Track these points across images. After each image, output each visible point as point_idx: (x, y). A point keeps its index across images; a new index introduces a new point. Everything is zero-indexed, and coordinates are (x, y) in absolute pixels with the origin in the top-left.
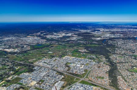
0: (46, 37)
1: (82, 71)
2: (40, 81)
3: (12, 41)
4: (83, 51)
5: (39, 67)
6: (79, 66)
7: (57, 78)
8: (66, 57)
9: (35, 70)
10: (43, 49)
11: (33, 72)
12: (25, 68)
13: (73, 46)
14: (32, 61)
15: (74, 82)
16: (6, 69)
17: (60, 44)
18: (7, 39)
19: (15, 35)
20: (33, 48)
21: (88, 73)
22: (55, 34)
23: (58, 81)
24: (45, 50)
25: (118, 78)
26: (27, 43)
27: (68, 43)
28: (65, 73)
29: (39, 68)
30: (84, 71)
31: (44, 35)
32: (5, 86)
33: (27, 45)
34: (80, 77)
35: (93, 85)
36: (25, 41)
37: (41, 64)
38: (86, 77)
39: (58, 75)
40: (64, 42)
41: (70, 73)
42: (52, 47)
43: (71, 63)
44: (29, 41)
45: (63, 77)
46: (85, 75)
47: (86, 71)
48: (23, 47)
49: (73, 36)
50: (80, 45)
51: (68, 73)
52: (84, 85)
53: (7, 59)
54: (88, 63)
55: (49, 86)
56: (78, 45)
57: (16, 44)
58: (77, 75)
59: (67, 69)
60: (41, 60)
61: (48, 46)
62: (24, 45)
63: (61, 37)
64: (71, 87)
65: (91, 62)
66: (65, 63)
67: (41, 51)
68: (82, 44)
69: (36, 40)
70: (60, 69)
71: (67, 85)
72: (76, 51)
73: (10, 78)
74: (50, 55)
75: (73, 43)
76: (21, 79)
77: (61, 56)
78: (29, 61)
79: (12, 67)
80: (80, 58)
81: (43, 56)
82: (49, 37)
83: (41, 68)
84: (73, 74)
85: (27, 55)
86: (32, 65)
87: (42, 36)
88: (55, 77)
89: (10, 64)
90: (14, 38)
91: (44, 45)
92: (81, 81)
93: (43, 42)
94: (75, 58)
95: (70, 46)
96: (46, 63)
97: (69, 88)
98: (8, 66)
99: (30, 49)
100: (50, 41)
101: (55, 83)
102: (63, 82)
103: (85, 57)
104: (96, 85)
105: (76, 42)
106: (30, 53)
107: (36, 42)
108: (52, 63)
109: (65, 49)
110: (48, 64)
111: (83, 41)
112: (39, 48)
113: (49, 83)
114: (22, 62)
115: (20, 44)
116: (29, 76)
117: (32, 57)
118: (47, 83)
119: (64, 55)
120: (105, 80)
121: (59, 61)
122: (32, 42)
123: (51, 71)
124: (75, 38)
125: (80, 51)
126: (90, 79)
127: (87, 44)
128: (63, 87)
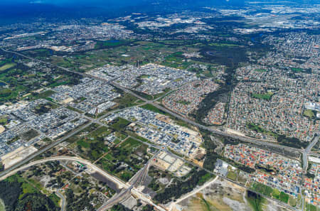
0: (137, 25)
1: (159, 90)
2: (78, 99)
3: (71, 31)
4: (192, 55)
6: (160, 81)
7: (109, 97)
8: (148, 64)
9: (82, 82)
10: (116, 48)
11: (77, 84)
12: (68, 78)
13: (179, 45)
14: (85, 68)
15: (131, 105)
16: (39, 77)
17: (155, 41)
18: (65, 27)
19: (82, 21)
20: (101, 45)
21: (167, 94)
22: (160, 19)
23: (107, 101)
24: (117, 51)
25: (216, 105)
26: (94, 37)
27: (173, 39)
28: (128, 91)
29: (90, 79)
30: (163, 90)
31: (137, 21)
32: (28, 100)
33: (93, 39)
34: (148, 99)
35: (161, 111)
36: (94, 32)
37: (96, 74)
38: (158, 100)
39: (113, 93)
40: (166, 36)
41: (135, 92)
42: (136, 45)
43: (149, 76)
44: (100, 33)
45: (119, 95)
46: (159, 97)
47: (166, 90)
48: (84, 44)
49: (193, 25)
50: (195, 43)
51: (132, 91)
52: (144, 110)
53: (48, 63)
54: (181, 78)
55: (89, 106)
56: (189, 44)
57: (75, 39)
58: (145, 95)
60: (100, 68)
61: (128, 43)
62: (88, 40)
63: (168, 25)
64: (122, 111)
65: (190, 75)
66: (139, 74)
67: (110, 53)
68: (200, 42)
69: (114, 30)
70: (123, 85)
71: (116, 108)
72: (177, 56)
73: (38, 91)
74: (123, 59)
75: (183, 39)
76: (54, 93)
77: (141, 63)
78: (81, 68)
79: (49, 76)
80: (174, 69)
82: (142, 25)
83: (93, 80)
84: (139, 93)
85: (82, 58)
86: (82, 74)
87: (131, 22)
88: (106, 95)
89: (48, 70)
90: (76, 27)
91: (123, 41)
92: (145, 103)
93: (125, 34)
94: (164, 67)
96: (105, 73)
97: (117, 112)
98: (44, 73)
99: (93, 48)
100: (140, 33)
101: (101, 103)
102: (113, 103)
103: (186, 65)
104: (164, 113)
105: (192, 37)
106: (89, 55)
107: (112, 35)
108: (118, 73)
109: (157, 50)
110: (108, 75)
111: (208, 34)
112: (108, 47)
113: (92, 102)
114: (67, 70)
115: (80, 38)
116: (67, 90)
117: (89, 62)
118: (88, 102)
119: (147, 61)
120: (189, 106)
121: (130, 70)
122: (105, 35)
123: (106, 85)
124: (194, 29)
125: (186, 55)
126: (163, 103)
127: (211, 41)
128: (109, 110)
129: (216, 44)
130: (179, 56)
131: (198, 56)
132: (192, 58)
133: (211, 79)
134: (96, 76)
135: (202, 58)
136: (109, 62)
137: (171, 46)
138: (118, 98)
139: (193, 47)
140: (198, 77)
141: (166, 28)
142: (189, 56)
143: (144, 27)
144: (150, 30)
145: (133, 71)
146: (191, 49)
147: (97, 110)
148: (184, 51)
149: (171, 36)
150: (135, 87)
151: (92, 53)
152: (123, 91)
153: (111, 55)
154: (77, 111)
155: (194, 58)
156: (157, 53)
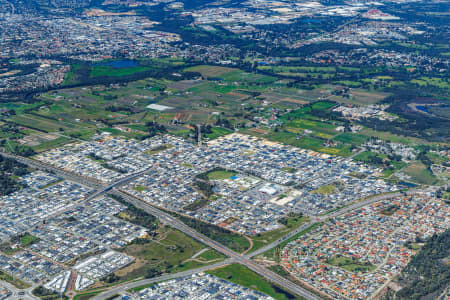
0: (192, 19)
2: (15, 239)
4: (366, 112)
5: (52, 173)
6: (271, 191)
7: (109, 236)
8: (229, 137)
9: (26, 186)
10: (130, 85)
11: (8, 194)
13: (321, 81)
14: (33, 143)
15: (181, 266)
17: (246, 67)
20: (86, 74)
21: (293, 233)
23: (104, 251)
24: (134, 94)
26: (64, 50)
27: (302, 63)
28: (167, 220)
29: (52, 178)
30: (283, 221)
33: (59, 57)
34: (234, 249)
37: (71, 162)
38: (266, 253)
39: (120, 224)
40: (280, 51)
41: (193, 224)
42: (190, 76)
43: (233, 173)
44: (82, 38)
45: (143, 233)
46: (269, 242)
47: (291, 220)
48: (32, 68)
49: (360, 21)
50: (371, 76)
51: (183, 219)
52: (224, 286)
54: (337, 184)
55: (48, 264)
56: (353, 78)
57: (5, 53)
58: (223, 235)
59: (191, 200)
60: (83, 144)
61: (166, 72)
62: (43, 58)
63: (284, 20)
64: (153, 286)
65: (362, 176)
66: (203, 166)
67: (110, 98)
68: (385, 73)
69: (122, 32)
70: (153, 198)
71: (134, 274)
72: (315, 113)
74: (150, 118)
75: (333, 64)
77: (207, 131)
78: (22, 142)
80: (311, 153)
81: (105, 122)
82: (204, 18)
83: (61, 180)
84: (205, 229)
85: (27, 112)
86: (24, 160)
87: (174, 10)
88: (102, 231)
90: (9, 18)
91: (150, 63)
92: (226, 263)
93: (157, 43)
94: (281, 146)
95: (299, 80)
96: (98, 158)
97: (137, 289)
99: (59, 81)
100: (200, 41)
101: (84, 257)
102: (125, 259)
103: (347, 144)
105: (358, 56)
106: (48, 104)
107: (116, 44)
108: (137, 161)
109: (255, 94)
110: (106, 166)
111: (408, 50)
112: (105, 81)
113: (55, 252)
115: (22, 53)
117: (45, 123)
118: (44, 253)
119: (226, 126)
120: (368, 276)
121: (175, 155)
122: (96, 44)
123: (101, 199)
124: (365, 33)
125: (345, 111)
126: (283, 264)
127: (421, 72)
128: (112, 279)
129: (436, 81)
130: (324, 114)
131: (383, 115)
132: (363, 121)
133: (433, 188)
134: (69, 167)
135: (395, 123)
136: (109, 125)
137: (297, 82)
138: (138, 241)
139: (365, 86)
140: (389, 183)
141: (277, 29)
142: (356, 114)
143: (213, 25)
144: (228, 33)
145: (186, 157)
146: (361, 92)
147: (72, 279)
148: (338, 99)
149: (295, 52)
150: (193, 207)
151: (58, 98)
152: (154, 218)
153: (115, 104)
154: (9, 279)
155: (370, 123)
156: (254, 102)
